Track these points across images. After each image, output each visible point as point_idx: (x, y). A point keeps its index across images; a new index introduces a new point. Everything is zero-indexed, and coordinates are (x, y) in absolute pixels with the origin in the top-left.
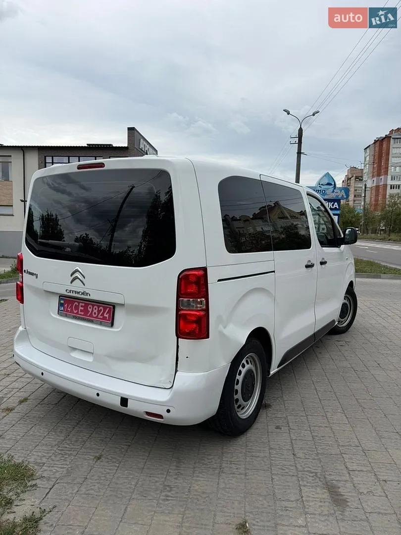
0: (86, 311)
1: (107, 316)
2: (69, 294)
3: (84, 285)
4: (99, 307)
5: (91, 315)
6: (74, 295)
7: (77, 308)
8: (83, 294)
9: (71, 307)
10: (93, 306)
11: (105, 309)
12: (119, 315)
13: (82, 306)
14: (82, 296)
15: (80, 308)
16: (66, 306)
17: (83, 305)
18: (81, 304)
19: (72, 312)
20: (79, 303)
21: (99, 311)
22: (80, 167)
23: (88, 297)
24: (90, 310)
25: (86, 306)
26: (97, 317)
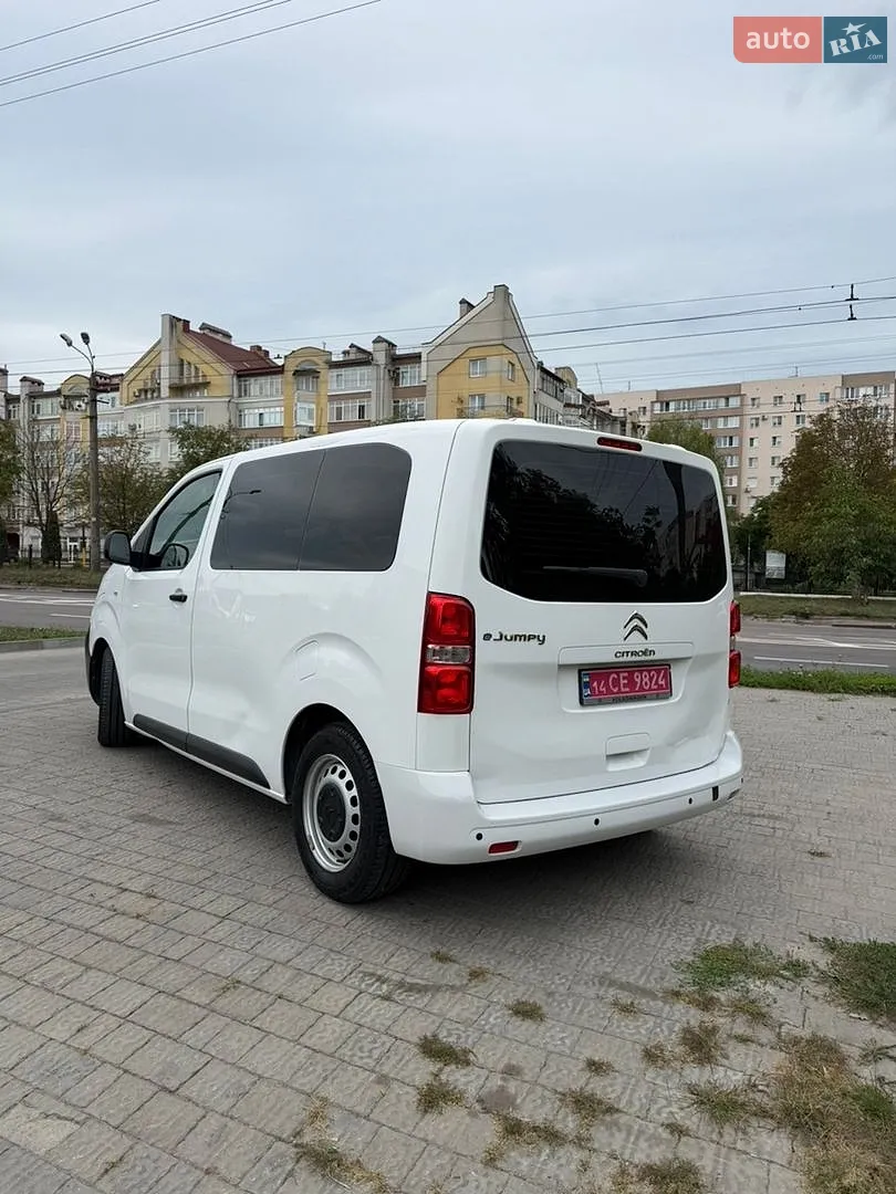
0: (631, 683)
1: (663, 683)
2: (621, 659)
3: (646, 637)
4: (649, 672)
5: (642, 689)
6: (630, 658)
7: (616, 682)
8: (644, 653)
9: (606, 684)
10: (641, 672)
11: (659, 672)
12: (679, 677)
13: (624, 678)
14: (643, 658)
15: (622, 682)
16: (595, 684)
17: (626, 674)
18: (621, 675)
19: (609, 692)
20: (618, 674)
21: (651, 679)
22: (602, 441)
23: (651, 657)
24: (638, 680)
25: (631, 674)
26: (650, 689)
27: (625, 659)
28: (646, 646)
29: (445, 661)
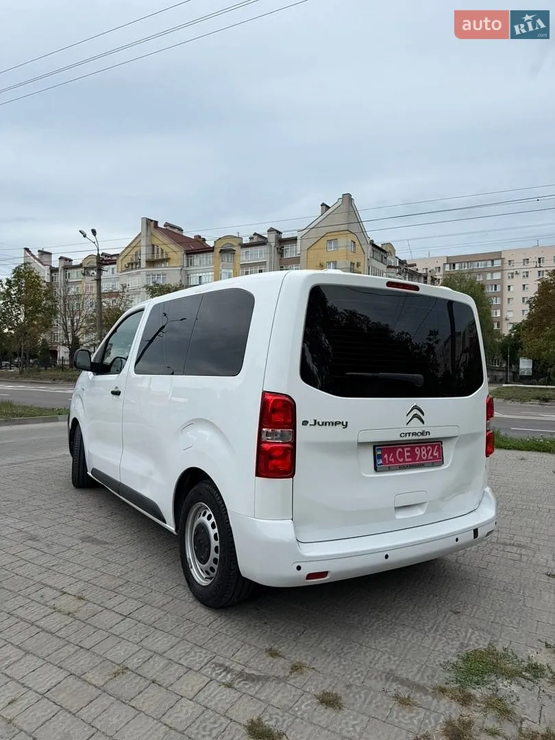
0: (413, 456)
1: (437, 454)
2: (404, 438)
3: (423, 422)
4: (426, 447)
5: (421, 459)
6: (411, 438)
7: (401, 455)
8: (422, 434)
9: (394, 456)
10: (420, 447)
11: (433, 447)
12: (448, 451)
13: (407, 451)
14: (421, 437)
15: (406, 454)
16: (386, 456)
17: (409, 449)
18: (406, 449)
19: (396, 461)
20: (403, 448)
21: (428, 452)
22: (389, 284)
23: (428, 437)
24: (418, 453)
25: (412, 451)
26: (427, 459)
27: (407, 438)
28: (424, 429)
29: (276, 439)
